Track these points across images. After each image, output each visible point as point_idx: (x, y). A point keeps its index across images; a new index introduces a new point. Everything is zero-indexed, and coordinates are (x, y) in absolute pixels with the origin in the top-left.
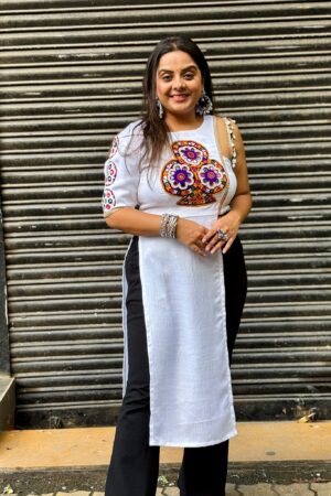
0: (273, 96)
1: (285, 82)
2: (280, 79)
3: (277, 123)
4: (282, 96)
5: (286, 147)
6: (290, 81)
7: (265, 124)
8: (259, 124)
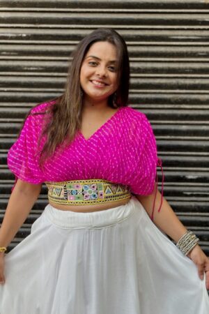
0: (174, 81)
1: (186, 69)
2: (182, 66)
3: (177, 106)
4: (182, 81)
5: (184, 128)
6: (190, 69)
7: (166, 106)
8: (160, 106)
